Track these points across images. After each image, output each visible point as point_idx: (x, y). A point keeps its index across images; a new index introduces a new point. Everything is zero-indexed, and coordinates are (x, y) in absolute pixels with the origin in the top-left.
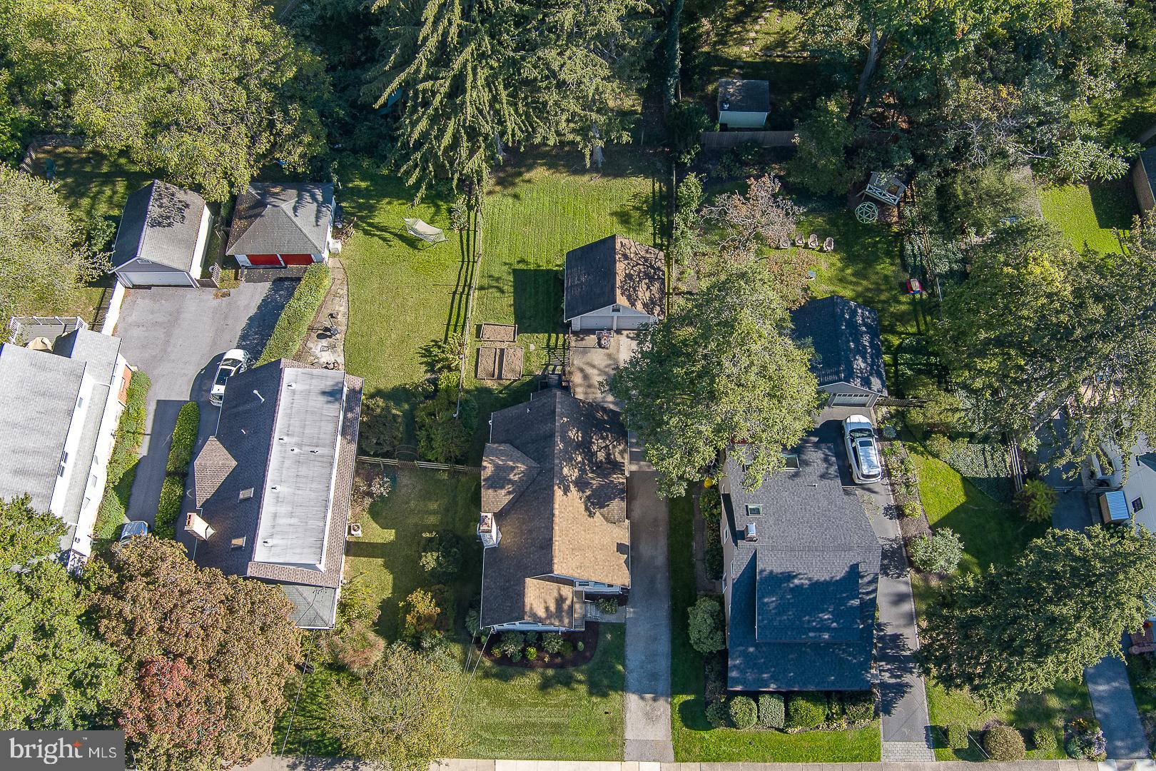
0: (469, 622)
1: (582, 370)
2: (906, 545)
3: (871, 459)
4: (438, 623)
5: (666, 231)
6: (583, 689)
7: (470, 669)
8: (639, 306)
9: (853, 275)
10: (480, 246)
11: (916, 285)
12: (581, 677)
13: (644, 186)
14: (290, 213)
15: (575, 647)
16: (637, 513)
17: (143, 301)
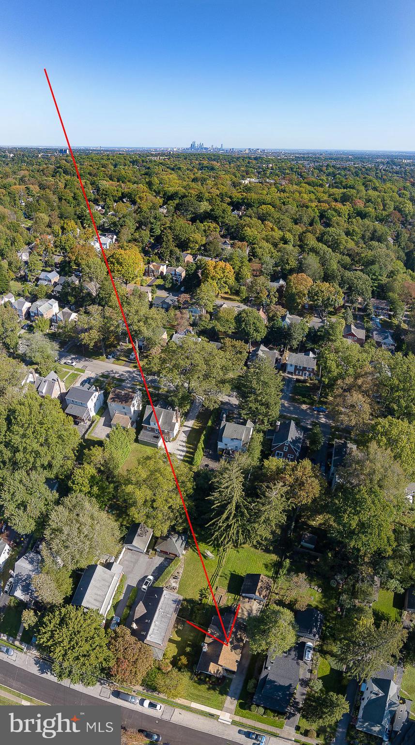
0: (194, 668)
1: (242, 609)
2: (309, 680)
3: (309, 656)
4: (186, 666)
5: (277, 573)
6: (217, 692)
7: (192, 680)
8: (262, 596)
9: (324, 602)
10: (223, 563)
11: (339, 610)
12: (218, 689)
13: (274, 557)
14: (175, 542)
15: (218, 681)
16: (244, 652)
17: (129, 554)
